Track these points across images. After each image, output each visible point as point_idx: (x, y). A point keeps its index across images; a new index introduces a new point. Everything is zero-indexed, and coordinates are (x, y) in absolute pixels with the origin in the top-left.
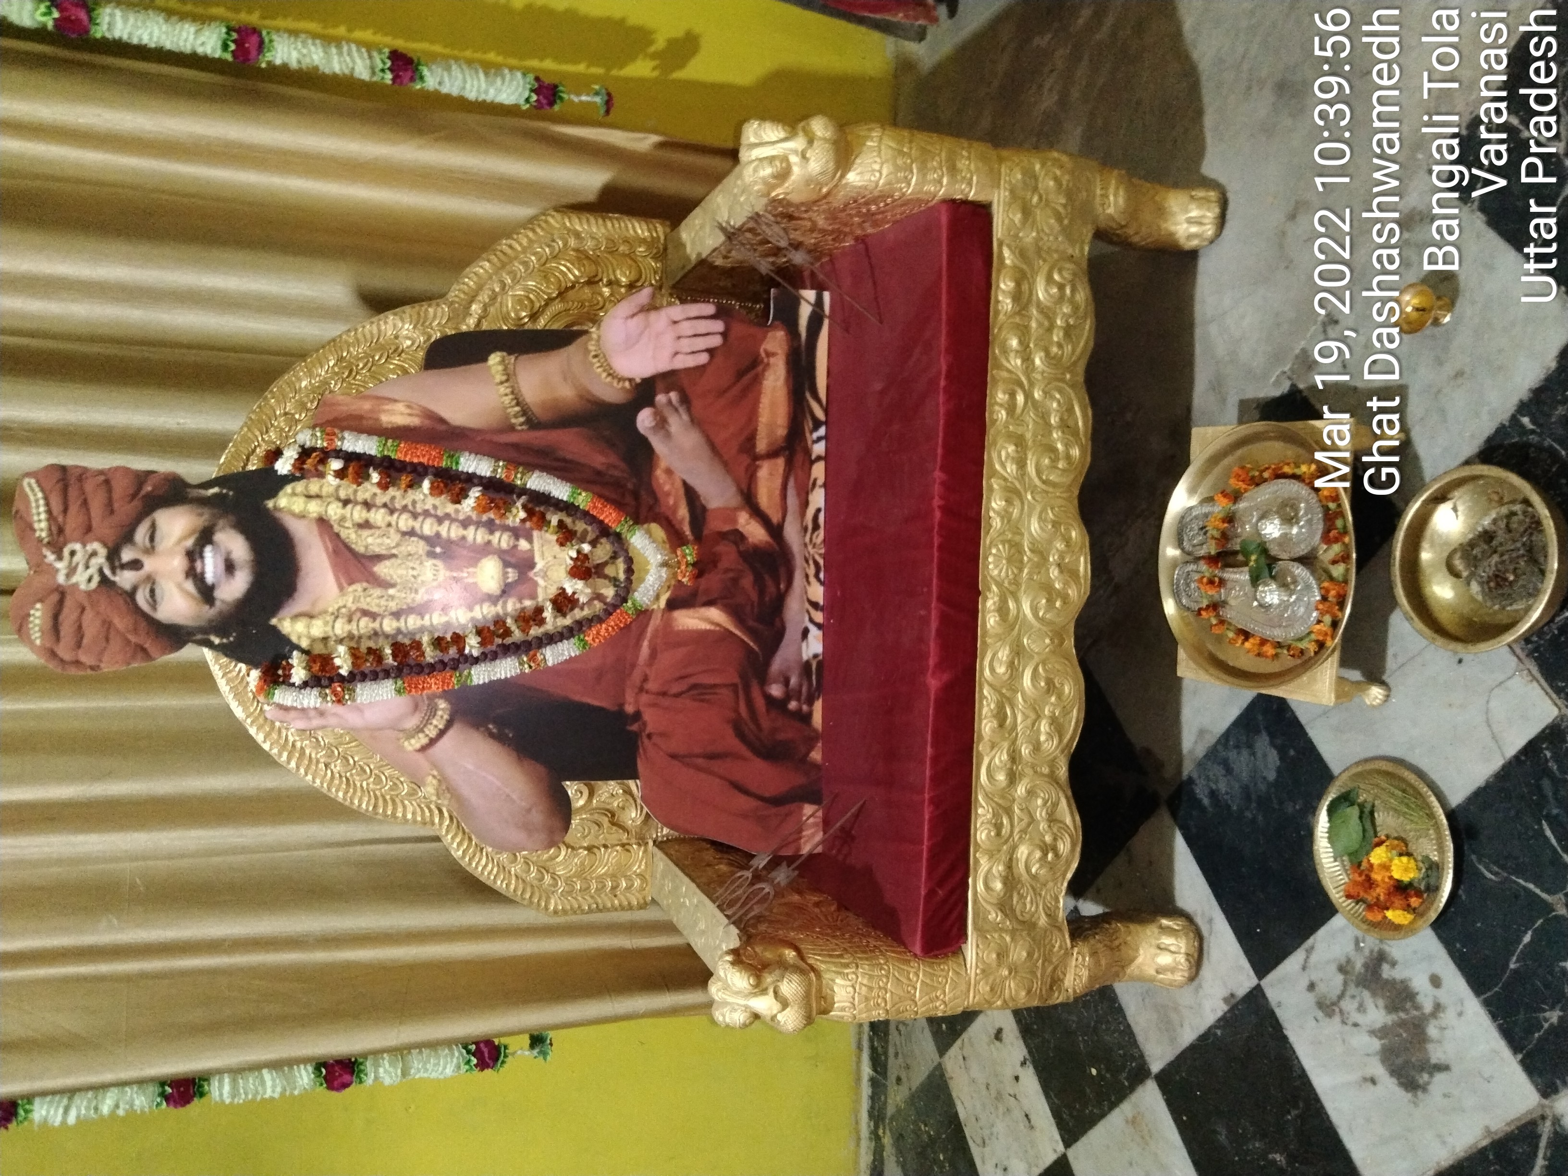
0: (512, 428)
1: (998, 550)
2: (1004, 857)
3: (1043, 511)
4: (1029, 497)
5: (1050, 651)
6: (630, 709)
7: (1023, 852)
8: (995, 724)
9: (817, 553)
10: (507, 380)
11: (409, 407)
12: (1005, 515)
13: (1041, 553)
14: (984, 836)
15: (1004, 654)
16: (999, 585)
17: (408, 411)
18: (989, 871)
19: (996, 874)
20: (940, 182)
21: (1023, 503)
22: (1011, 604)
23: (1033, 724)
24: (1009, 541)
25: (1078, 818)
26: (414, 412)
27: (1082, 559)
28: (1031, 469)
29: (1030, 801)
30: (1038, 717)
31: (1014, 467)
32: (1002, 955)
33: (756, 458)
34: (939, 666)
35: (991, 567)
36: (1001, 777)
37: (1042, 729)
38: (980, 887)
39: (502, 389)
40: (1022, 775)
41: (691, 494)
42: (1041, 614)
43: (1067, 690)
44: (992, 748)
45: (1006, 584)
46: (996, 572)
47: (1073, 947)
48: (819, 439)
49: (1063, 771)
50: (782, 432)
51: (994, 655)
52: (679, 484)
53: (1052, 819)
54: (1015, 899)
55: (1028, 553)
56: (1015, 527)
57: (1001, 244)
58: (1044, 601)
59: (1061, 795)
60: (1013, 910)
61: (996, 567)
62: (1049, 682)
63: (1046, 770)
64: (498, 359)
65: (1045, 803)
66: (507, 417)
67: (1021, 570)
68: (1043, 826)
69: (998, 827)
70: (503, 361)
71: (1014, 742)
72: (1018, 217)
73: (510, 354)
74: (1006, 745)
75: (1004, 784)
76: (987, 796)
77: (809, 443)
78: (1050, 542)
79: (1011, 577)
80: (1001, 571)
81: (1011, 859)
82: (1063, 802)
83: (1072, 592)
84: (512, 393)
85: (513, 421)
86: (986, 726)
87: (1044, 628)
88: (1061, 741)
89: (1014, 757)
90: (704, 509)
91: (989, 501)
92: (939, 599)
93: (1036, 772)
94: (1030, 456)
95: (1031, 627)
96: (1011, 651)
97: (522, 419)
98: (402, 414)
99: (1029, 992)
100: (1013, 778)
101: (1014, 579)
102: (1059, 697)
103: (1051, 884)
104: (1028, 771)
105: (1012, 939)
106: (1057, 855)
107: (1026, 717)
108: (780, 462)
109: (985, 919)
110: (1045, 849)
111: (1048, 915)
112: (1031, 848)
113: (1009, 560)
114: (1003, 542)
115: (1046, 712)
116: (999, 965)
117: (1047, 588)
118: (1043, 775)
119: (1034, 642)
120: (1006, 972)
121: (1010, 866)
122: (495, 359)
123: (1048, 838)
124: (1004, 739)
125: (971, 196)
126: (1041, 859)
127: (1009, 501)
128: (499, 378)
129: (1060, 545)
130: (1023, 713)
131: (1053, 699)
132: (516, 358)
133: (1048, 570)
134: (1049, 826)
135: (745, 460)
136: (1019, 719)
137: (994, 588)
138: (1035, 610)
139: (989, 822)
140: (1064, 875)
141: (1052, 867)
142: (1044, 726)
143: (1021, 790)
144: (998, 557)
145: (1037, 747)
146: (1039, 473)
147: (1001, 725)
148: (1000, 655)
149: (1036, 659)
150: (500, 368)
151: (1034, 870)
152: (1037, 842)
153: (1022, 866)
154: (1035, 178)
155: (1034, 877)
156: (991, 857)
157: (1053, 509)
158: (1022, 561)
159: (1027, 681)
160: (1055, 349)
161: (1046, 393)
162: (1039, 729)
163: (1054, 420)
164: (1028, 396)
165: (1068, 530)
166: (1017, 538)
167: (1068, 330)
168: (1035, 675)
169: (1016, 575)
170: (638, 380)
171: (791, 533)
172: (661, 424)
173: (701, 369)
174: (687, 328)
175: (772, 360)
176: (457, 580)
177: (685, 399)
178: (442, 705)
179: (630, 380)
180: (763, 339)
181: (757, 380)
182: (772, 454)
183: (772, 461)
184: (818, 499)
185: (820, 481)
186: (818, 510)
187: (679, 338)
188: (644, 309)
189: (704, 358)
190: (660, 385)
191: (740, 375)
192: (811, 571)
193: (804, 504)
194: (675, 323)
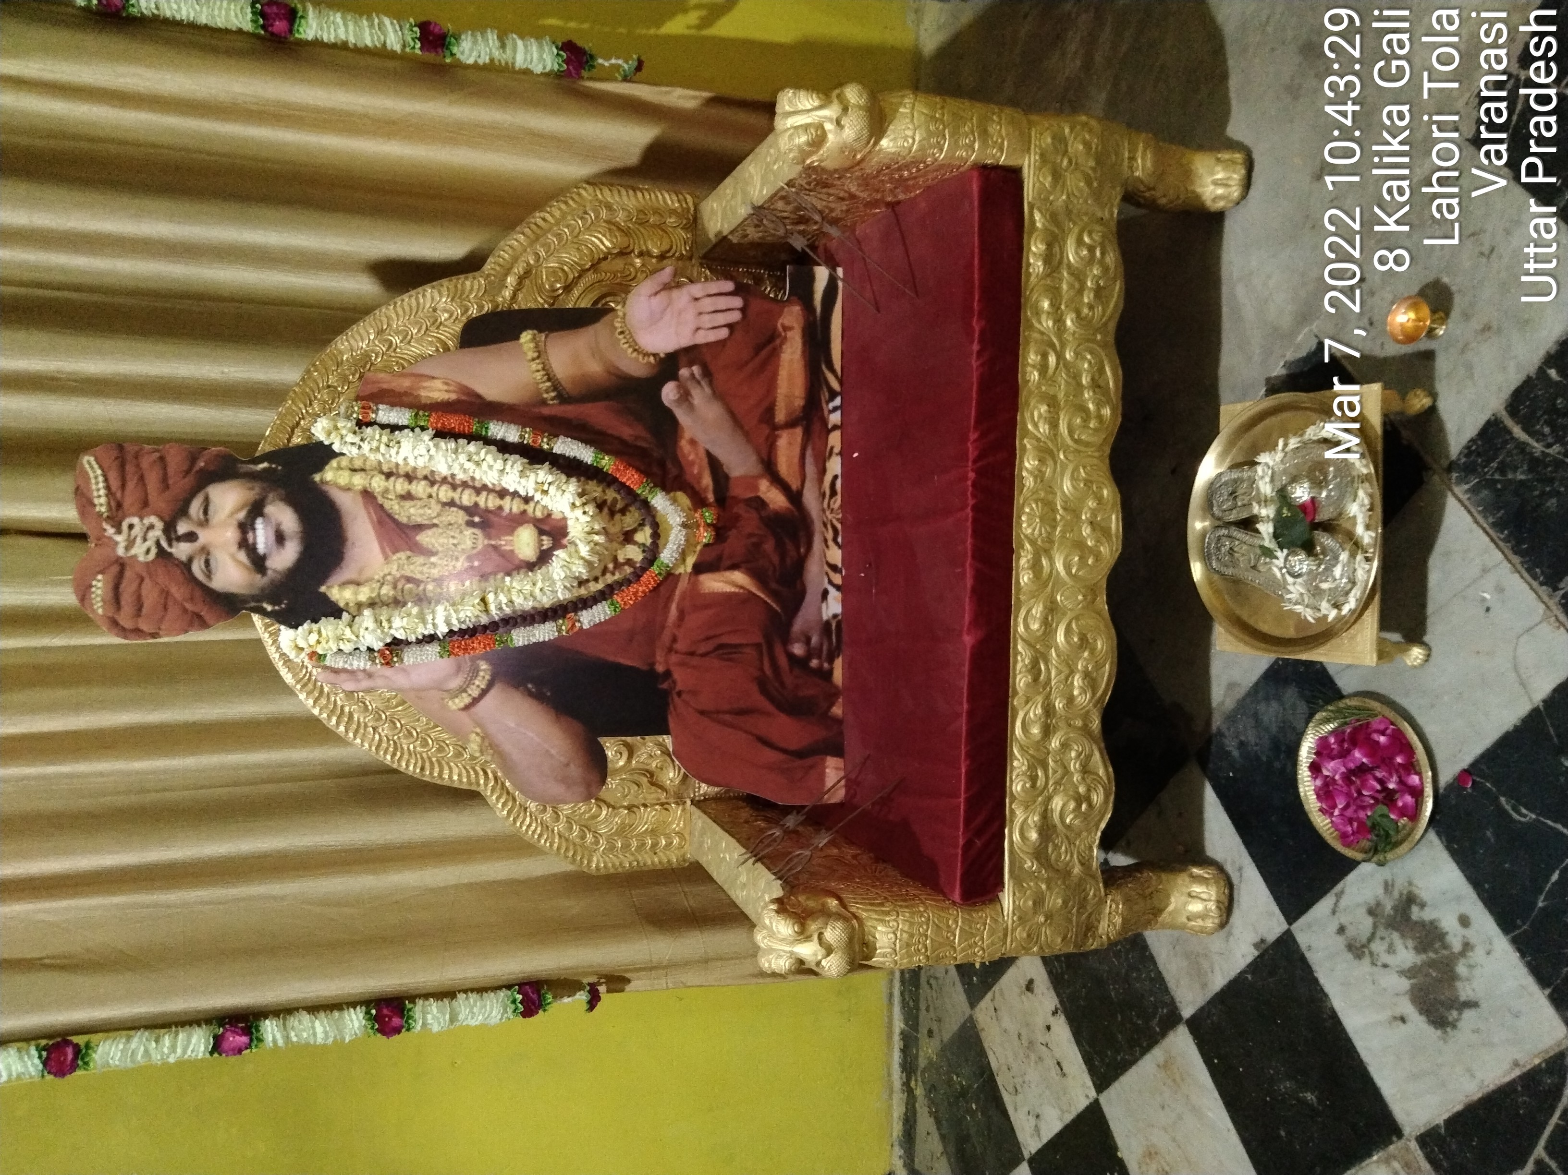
0: (544, 402)
1: (1032, 509)
2: (1039, 809)
3: (1076, 469)
4: (1062, 456)
5: (1083, 608)
6: (660, 668)
7: (1057, 803)
8: (1030, 678)
9: (835, 518)
10: (538, 357)
11: (446, 384)
12: (1039, 475)
13: (1073, 511)
14: (1019, 788)
15: (1037, 611)
16: (1033, 543)
17: (446, 387)
18: (1026, 820)
19: (1032, 825)
20: (972, 147)
21: (1055, 463)
22: (1044, 562)
23: (1067, 679)
24: (1042, 500)
25: (1111, 769)
26: (451, 388)
27: (1114, 517)
28: (1063, 429)
29: (1063, 753)
30: (1072, 672)
31: (1047, 427)
32: (1039, 902)
33: (775, 428)
34: (973, 624)
35: (1024, 525)
36: (1036, 730)
37: (1076, 683)
38: (1016, 837)
39: (534, 366)
40: (1056, 729)
41: (714, 463)
42: (1074, 571)
43: (1099, 645)
44: (1027, 702)
45: (1039, 542)
46: (1029, 531)
47: (1106, 895)
48: (835, 409)
49: (1096, 724)
50: (800, 402)
51: (1028, 612)
52: (702, 454)
53: (1085, 770)
54: (1050, 850)
55: (1061, 512)
56: (1048, 486)
57: (1031, 208)
58: (1077, 559)
59: (1094, 747)
60: (1048, 859)
61: (1029, 525)
62: (1082, 638)
63: (1079, 723)
64: (529, 337)
65: (1079, 755)
66: (539, 392)
67: (1054, 528)
68: (1076, 778)
69: (1034, 779)
70: (534, 339)
71: (1048, 697)
72: (1046, 182)
73: (540, 331)
74: (1040, 699)
75: (1038, 737)
76: (1022, 749)
77: (826, 412)
78: (1082, 500)
79: (1044, 535)
80: (1034, 530)
81: (1046, 810)
82: (1097, 755)
83: (1104, 550)
84: (544, 369)
85: (545, 396)
86: (1021, 680)
87: (1077, 585)
88: (1094, 694)
89: (1049, 710)
90: (727, 477)
91: (1022, 461)
92: (973, 557)
93: (1070, 725)
94: (1062, 417)
95: (1064, 583)
96: (1045, 607)
97: (553, 394)
98: (440, 390)
99: (1064, 938)
100: (1047, 731)
101: (1048, 537)
102: (1093, 651)
103: (1085, 834)
104: (1062, 724)
105: (1049, 888)
106: (1090, 805)
107: (1059, 672)
108: (798, 432)
109: (1021, 868)
110: (1079, 800)
111: (1082, 864)
112: (1066, 799)
113: (1042, 518)
114: (1036, 501)
115: (1080, 667)
116: (1035, 913)
117: (1080, 545)
118: (1075, 727)
119: (1066, 599)
120: (1042, 919)
121: (1045, 815)
122: (526, 337)
123: (1082, 789)
124: (1039, 693)
125: (1003, 161)
126: (1074, 810)
127: (1041, 461)
128: (531, 354)
129: (1091, 503)
130: (1057, 668)
131: (1086, 654)
132: (546, 337)
133: (1081, 528)
134: (1083, 778)
135: (765, 430)
136: (1053, 673)
137: (1028, 546)
138: (1068, 567)
139: (1024, 774)
140: (1097, 826)
141: (1085, 817)
142: (1077, 681)
143: (1055, 743)
144: (1031, 516)
145: (1070, 700)
146: (1071, 432)
147: (1036, 679)
148: (1034, 611)
149: (1070, 615)
150: (532, 345)
151: (1068, 821)
152: (1071, 793)
153: (1056, 816)
154: (1065, 141)
155: (1069, 827)
156: (1027, 807)
157: (1084, 468)
158: (1055, 519)
159: (1060, 637)
160: (1085, 311)
161: (1077, 354)
162: (1072, 683)
163: (1085, 380)
164: (1060, 357)
165: (1100, 488)
166: (1050, 497)
167: (1098, 292)
168: (1068, 631)
169: (1049, 534)
170: (662, 355)
171: (810, 498)
172: (685, 396)
173: (721, 343)
174: (708, 304)
175: (789, 334)
176: (495, 548)
177: (707, 373)
178: (484, 666)
179: (655, 355)
180: (780, 314)
181: (775, 353)
182: (790, 424)
183: (791, 431)
184: (835, 466)
185: (837, 449)
186: (835, 477)
187: (700, 314)
188: (667, 287)
189: (724, 333)
190: (683, 359)
191: (758, 349)
192: (830, 535)
193: (822, 471)
194: (696, 299)
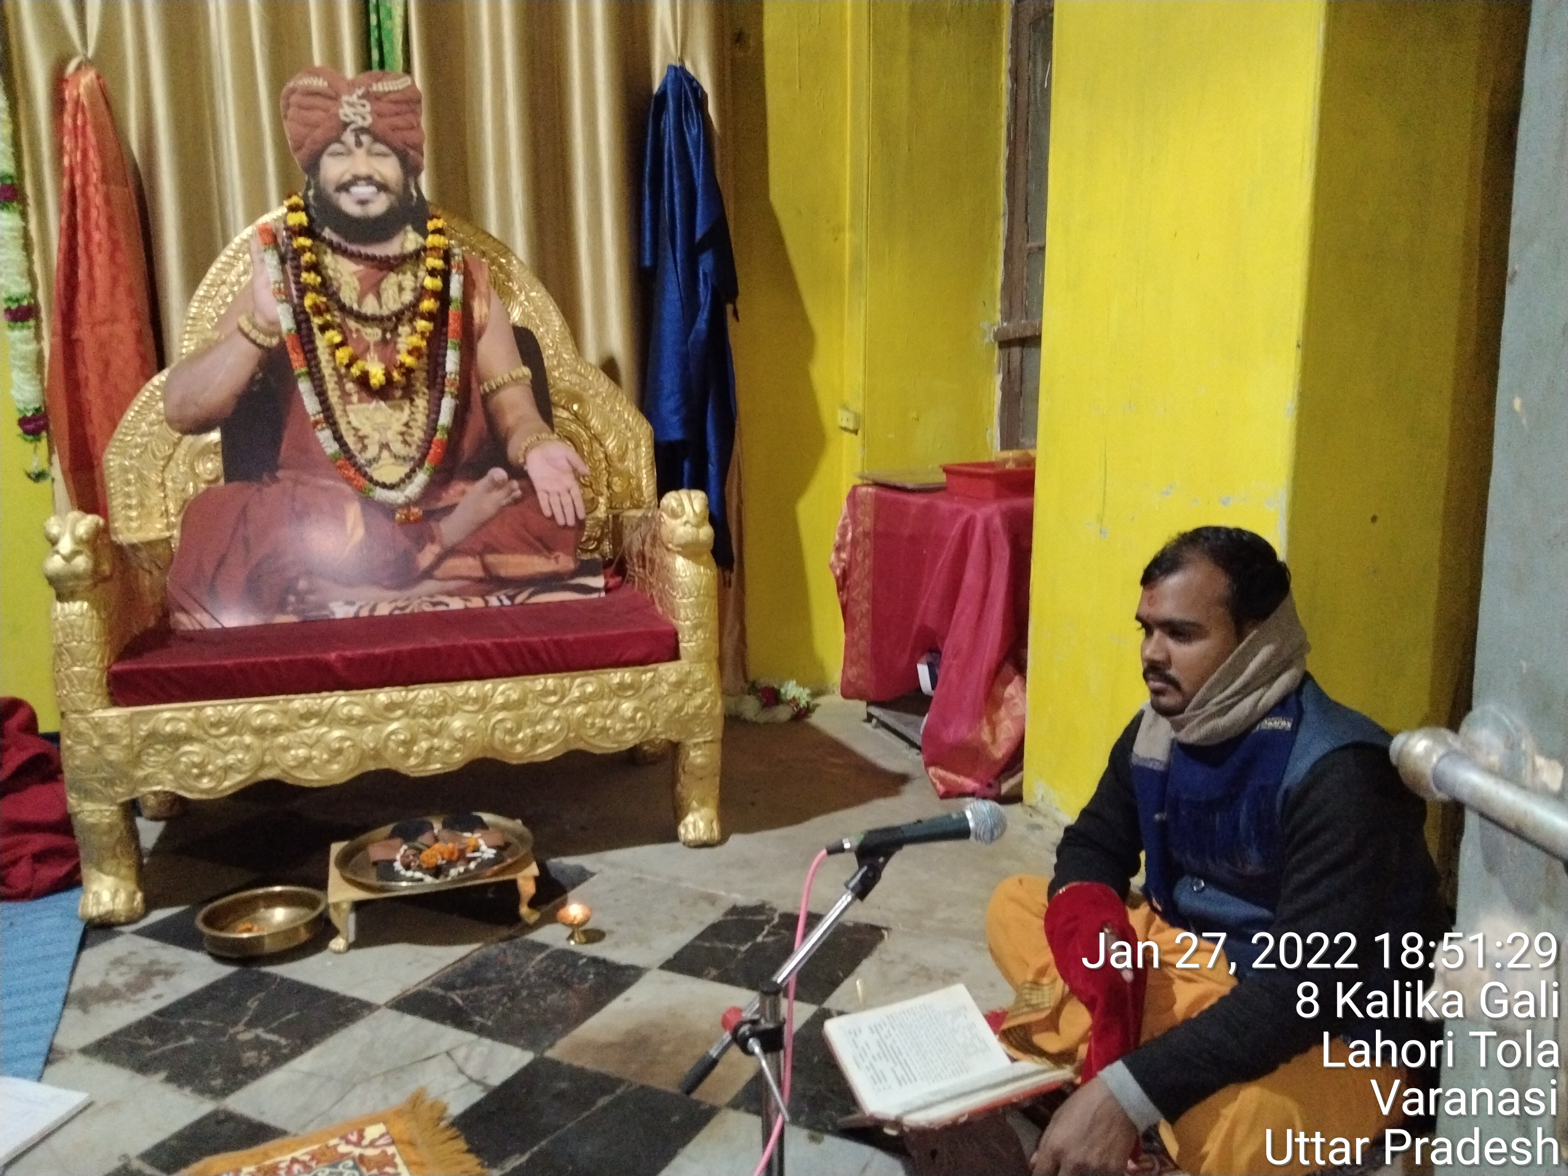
0: (480, 383)
1: (438, 697)
2: (193, 733)
3: (471, 728)
4: (481, 716)
5: (364, 749)
6: (280, 474)
7: (198, 748)
8: (302, 711)
9: (414, 607)
10: (512, 379)
11: (486, 315)
12: (464, 699)
13: (439, 732)
14: (209, 712)
15: (357, 711)
16: (413, 701)
17: (483, 315)
18: (183, 721)
19: (179, 727)
20: (687, 619)
21: (475, 712)
22: (397, 713)
23: (304, 743)
24: (446, 704)
26: (483, 319)
28: (500, 716)
29: (242, 749)
30: (310, 746)
31: (502, 702)
32: (111, 739)
33: (481, 555)
34: (344, 659)
35: (426, 692)
36: (259, 722)
37: (301, 751)
38: (168, 714)
39: (506, 376)
40: (261, 738)
41: (449, 509)
42: (392, 737)
43: (335, 767)
44: (282, 711)
45: (414, 706)
46: (422, 697)
47: (118, 805)
48: (501, 601)
49: (267, 774)
50: (503, 573)
51: (357, 704)
52: (455, 500)
53: (227, 769)
54: (157, 746)
55: (438, 722)
56: (456, 708)
57: (655, 670)
58: (402, 737)
59: (248, 774)
60: (150, 746)
61: (426, 696)
62: (340, 751)
63: (267, 759)
64: (526, 373)
65: (240, 761)
66: (487, 379)
67: (426, 716)
68: (221, 762)
69: (218, 725)
71: (288, 730)
72: (673, 678)
73: (532, 381)
74: (285, 722)
75: (253, 725)
76: (244, 711)
77: (498, 594)
79: (419, 710)
80: (423, 701)
81: (191, 738)
82: (243, 779)
83: (411, 763)
84: (505, 383)
85: (486, 384)
86: (299, 703)
87: (382, 741)
88: (292, 768)
89: (277, 730)
90: (438, 520)
93: (265, 751)
94: (511, 712)
95: (382, 731)
96: (363, 717)
97: (487, 390)
98: (481, 312)
99: (78, 768)
100: (260, 732)
101: (417, 713)
102: (329, 762)
103: (171, 777)
104: (266, 744)
105: (124, 747)
106: (197, 777)
107: (309, 737)
108: (480, 573)
109: (141, 721)
110: (202, 766)
111: (144, 777)
113: (431, 706)
114: (445, 700)
115: (315, 752)
116: (102, 737)
117: (413, 740)
118: (263, 756)
119: (370, 735)
120: (96, 744)
121: (187, 738)
122: (526, 370)
123: (210, 768)
124: (290, 721)
125: (682, 645)
126: (193, 764)
127: (475, 700)
128: (513, 374)
129: (447, 746)
130: (312, 734)
131: (326, 757)
132: (528, 386)
133: (426, 739)
134: (221, 768)
135: (479, 547)
136: (308, 732)
137: (410, 697)
138: (393, 733)
139: (222, 716)
140: (179, 788)
141: (187, 774)
142: (303, 752)
143: (249, 739)
144: (433, 697)
145: (286, 749)
146: (500, 722)
147: (302, 717)
148: (357, 708)
149: (357, 738)
150: (521, 375)
151: (183, 759)
152: (207, 759)
153: (186, 748)
154: (701, 690)
155: (178, 761)
156: (194, 721)
157: (473, 735)
158: (433, 716)
159: (337, 733)
160: (589, 721)
161: (558, 719)
162: (299, 748)
163: (539, 728)
164: (554, 705)
165: (459, 750)
166: (449, 711)
167: (604, 730)
168: (343, 739)
169: (420, 713)
170: (526, 468)
171: (429, 586)
172: (497, 485)
173: (539, 511)
174: (566, 500)
175: (553, 561)
176: (367, 349)
177: (516, 501)
178: (275, 341)
179: (525, 463)
180: (567, 554)
181: (537, 552)
182: (485, 567)
183: (481, 568)
184: (456, 604)
185: (469, 605)
186: (447, 605)
187: (559, 495)
188: (575, 470)
189: (547, 513)
190: (524, 483)
191: (539, 539)
192: (400, 604)
193: (450, 594)
194: (569, 492)
